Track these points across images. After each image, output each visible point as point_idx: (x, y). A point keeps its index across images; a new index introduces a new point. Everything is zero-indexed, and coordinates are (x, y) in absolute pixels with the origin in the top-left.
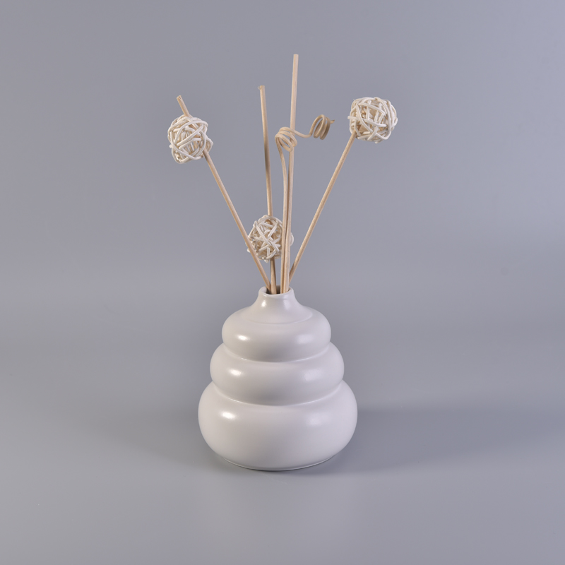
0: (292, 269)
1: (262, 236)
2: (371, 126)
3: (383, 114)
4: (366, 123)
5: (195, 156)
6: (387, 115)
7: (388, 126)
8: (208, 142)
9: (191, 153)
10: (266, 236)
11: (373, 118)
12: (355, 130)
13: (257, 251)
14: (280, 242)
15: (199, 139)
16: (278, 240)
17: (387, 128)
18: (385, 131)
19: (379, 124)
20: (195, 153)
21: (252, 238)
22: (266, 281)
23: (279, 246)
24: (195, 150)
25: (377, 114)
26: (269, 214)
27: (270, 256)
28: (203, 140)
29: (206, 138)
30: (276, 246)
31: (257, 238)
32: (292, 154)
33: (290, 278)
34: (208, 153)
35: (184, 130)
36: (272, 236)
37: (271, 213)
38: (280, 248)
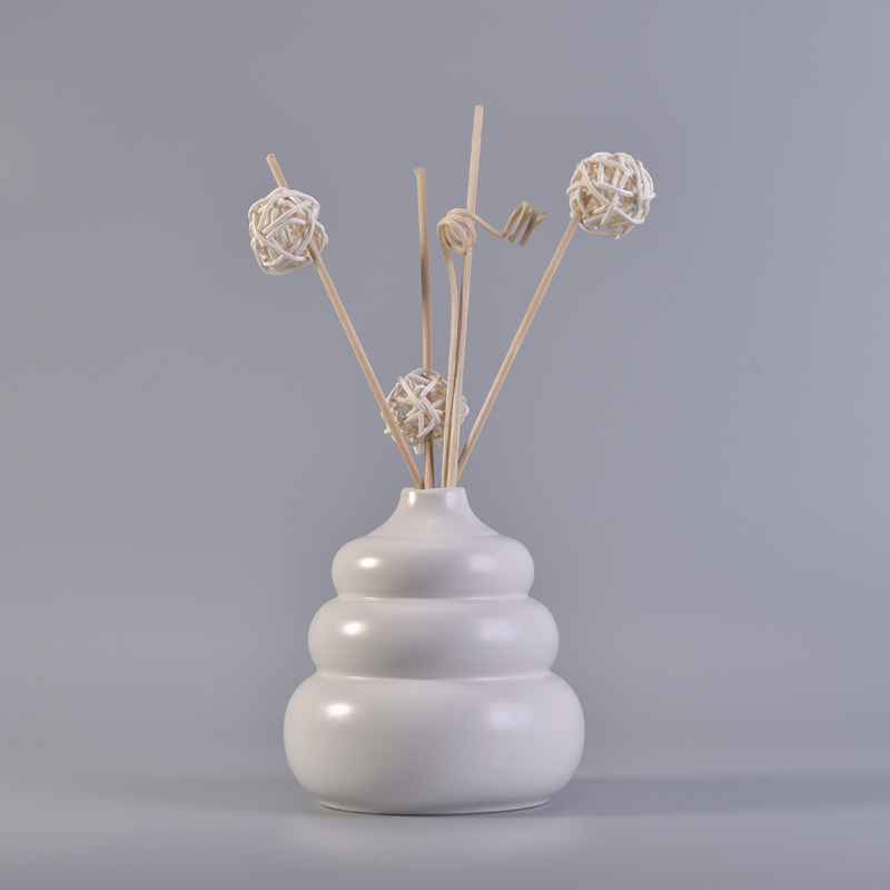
0: (463, 452)
1: (411, 396)
2: (606, 196)
3: (629, 173)
4: (598, 189)
5: (294, 254)
6: (635, 177)
7: (636, 195)
8: (318, 229)
9: (288, 247)
10: (418, 395)
11: (610, 182)
12: (580, 206)
13: (402, 425)
14: (442, 407)
15: (303, 222)
16: (439, 403)
17: (634, 200)
18: (631, 206)
19: (621, 190)
20: (293, 249)
21: (393, 400)
22: (415, 475)
23: (441, 412)
24: (295, 241)
25: (618, 174)
26: (425, 367)
27: (423, 432)
28: (309, 225)
29: (314, 222)
30: (436, 413)
31: (400, 399)
32: (469, 260)
33: (459, 469)
34: (318, 254)
35: (275, 204)
36: (429, 396)
37: (429, 366)
38: (443, 417)
